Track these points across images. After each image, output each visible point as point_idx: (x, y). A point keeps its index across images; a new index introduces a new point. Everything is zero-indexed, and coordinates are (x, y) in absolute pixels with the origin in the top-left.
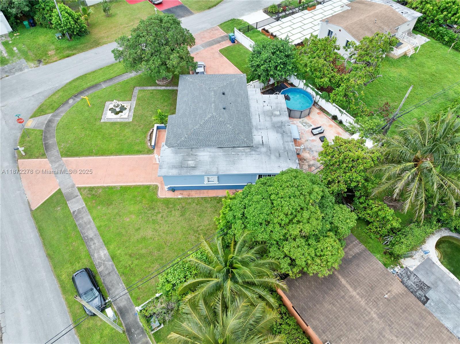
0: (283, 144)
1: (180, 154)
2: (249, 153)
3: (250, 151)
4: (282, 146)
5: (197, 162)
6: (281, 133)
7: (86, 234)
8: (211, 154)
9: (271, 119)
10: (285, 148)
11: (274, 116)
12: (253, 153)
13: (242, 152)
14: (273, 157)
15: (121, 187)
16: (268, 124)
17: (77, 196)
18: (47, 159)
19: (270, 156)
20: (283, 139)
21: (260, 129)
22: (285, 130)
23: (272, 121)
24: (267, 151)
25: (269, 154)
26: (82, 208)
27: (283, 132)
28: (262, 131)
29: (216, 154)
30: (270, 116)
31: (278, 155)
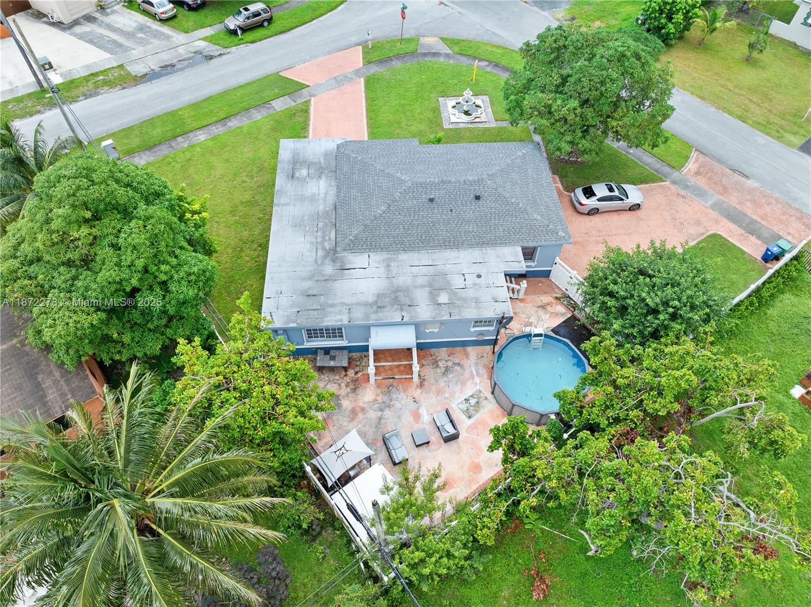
0: (344, 304)
1: (325, 159)
2: (320, 247)
3: (324, 249)
4: (337, 302)
5: (305, 179)
6: (376, 302)
7: (234, 120)
8: (322, 195)
9: (422, 286)
10: (332, 306)
11: (431, 293)
12: (320, 253)
13: (323, 237)
14: (307, 284)
16: (403, 280)
18: (362, 66)
19: (310, 278)
20: (358, 304)
21: (388, 266)
22: (387, 309)
23: (415, 287)
24: (323, 275)
25: (317, 278)
26: (275, 110)
27: (379, 305)
28: (382, 269)
29: (321, 202)
30: (430, 285)
31: (314, 292)
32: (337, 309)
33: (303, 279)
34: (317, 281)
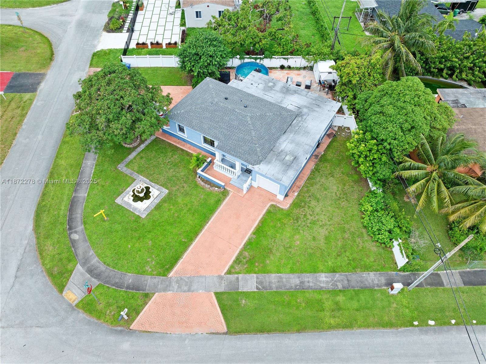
0: (307, 98)
1: (272, 160)
2: (303, 120)
3: (302, 118)
4: (309, 99)
6: (295, 93)
7: (293, 285)
9: (274, 90)
10: (312, 99)
11: (274, 87)
12: (305, 117)
13: (299, 122)
14: (317, 109)
15: (254, 233)
16: (281, 95)
17: (238, 278)
18: (157, 294)
19: (315, 110)
20: (302, 95)
21: (281, 101)
22: (293, 90)
23: (277, 91)
24: (309, 109)
26: (257, 278)
28: (285, 101)
29: (290, 138)
30: (272, 89)
31: (316, 105)
32: (311, 97)
33: (317, 111)
34: (312, 109)
